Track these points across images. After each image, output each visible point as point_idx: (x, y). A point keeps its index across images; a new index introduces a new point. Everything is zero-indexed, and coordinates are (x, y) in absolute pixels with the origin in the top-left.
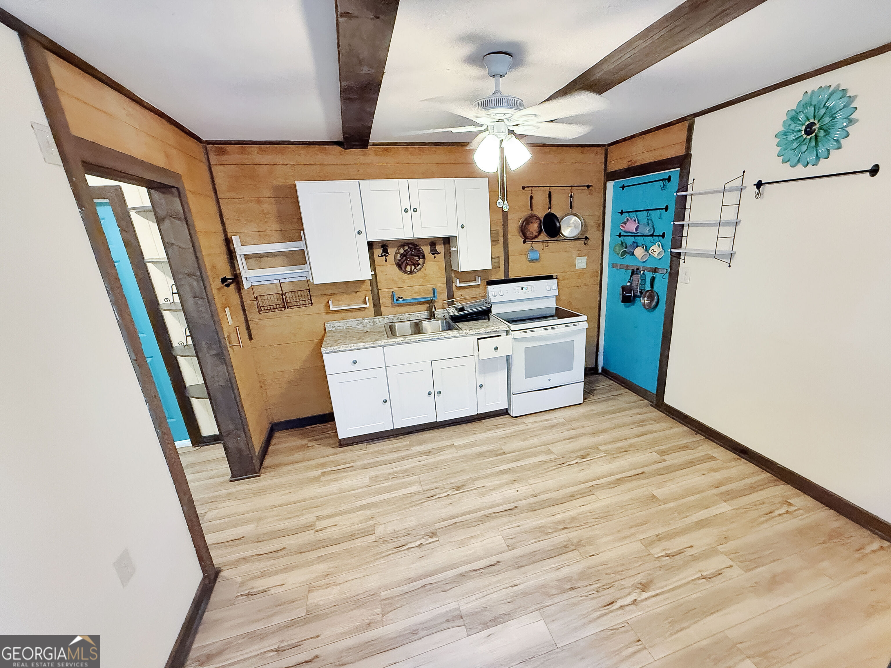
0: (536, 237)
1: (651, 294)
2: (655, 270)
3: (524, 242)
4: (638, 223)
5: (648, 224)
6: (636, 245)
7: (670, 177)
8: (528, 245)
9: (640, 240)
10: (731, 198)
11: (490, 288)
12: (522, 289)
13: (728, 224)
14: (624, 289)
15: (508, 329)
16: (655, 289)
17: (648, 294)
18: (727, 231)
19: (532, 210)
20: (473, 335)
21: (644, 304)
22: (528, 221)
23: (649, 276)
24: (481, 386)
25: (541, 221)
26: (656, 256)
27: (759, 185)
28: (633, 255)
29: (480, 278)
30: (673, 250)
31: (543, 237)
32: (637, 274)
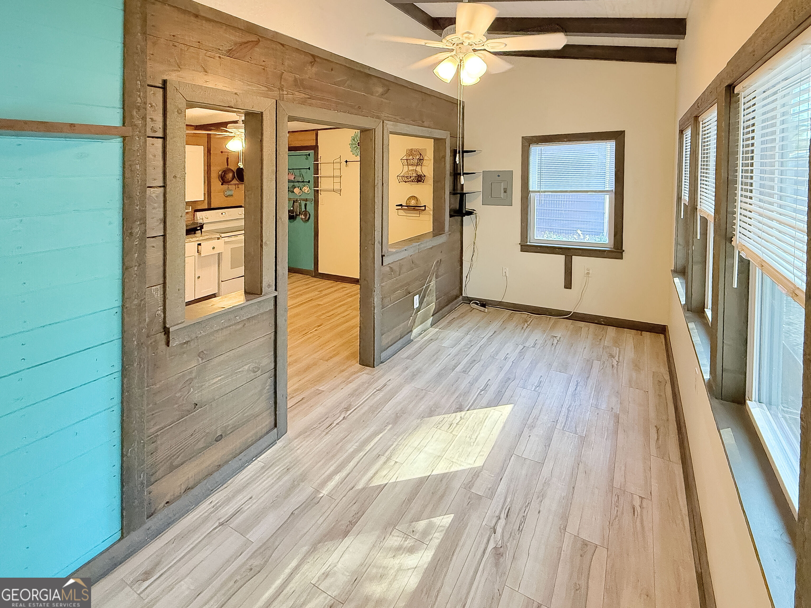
0: (231, 181)
1: (306, 213)
2: (306, 200)
3: (222, 184)
4: (295, 175)
5: (300, 176)
6: (294, 187)
7: (309, 154)
8: (225, 186)
9: (296, 184)
10: (337, 166)
11: (198, 213)
12: (222, 214)
13: (337, 177)
14: (289, 211)
15: (219, 236)
16: (307, 210)
17: (304, 213)
18: (337, 180)
19: (228, 165)
20: (194, 241)
21: (302, 218)
22: (225, 172)
23: (303, 203)
24: (199, 277)
25: (234, 172)
26: (306, 192)
27: (346, 162)
28: (293, 192)
29: (191, 207)
30: (315, 189)
31: (235, 182)
32: (296, 202)
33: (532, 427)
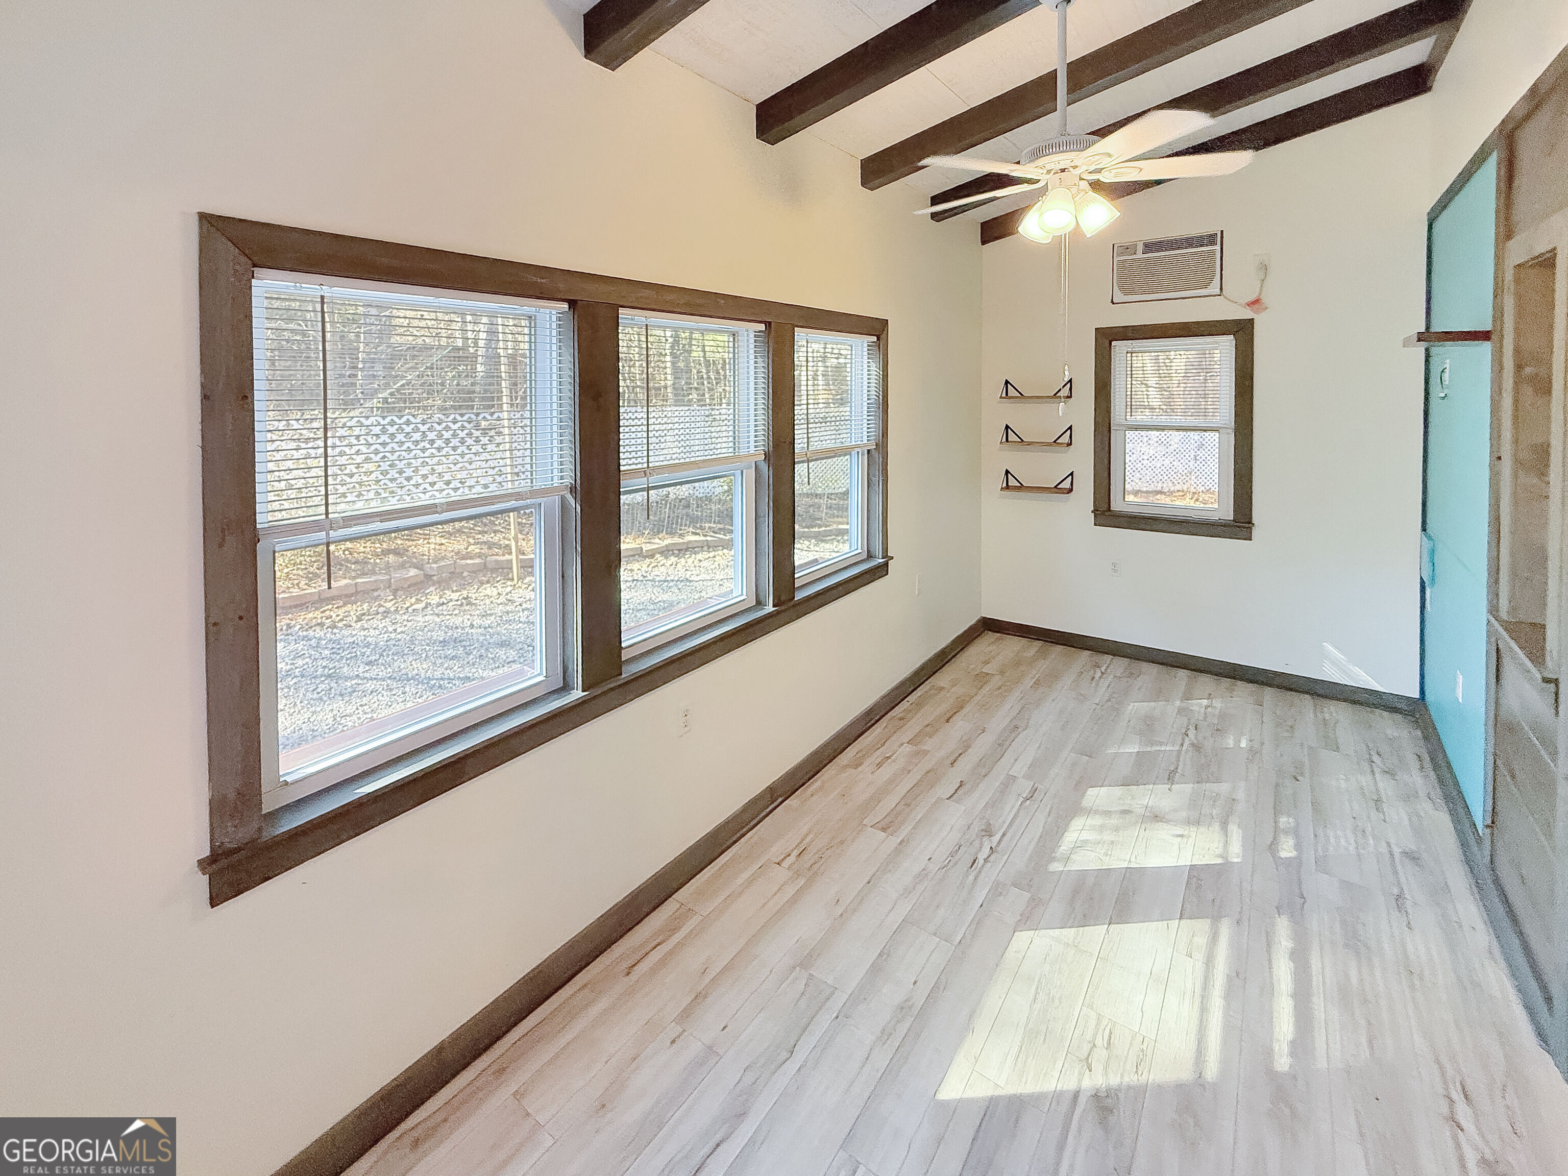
33: (903, 1008)
